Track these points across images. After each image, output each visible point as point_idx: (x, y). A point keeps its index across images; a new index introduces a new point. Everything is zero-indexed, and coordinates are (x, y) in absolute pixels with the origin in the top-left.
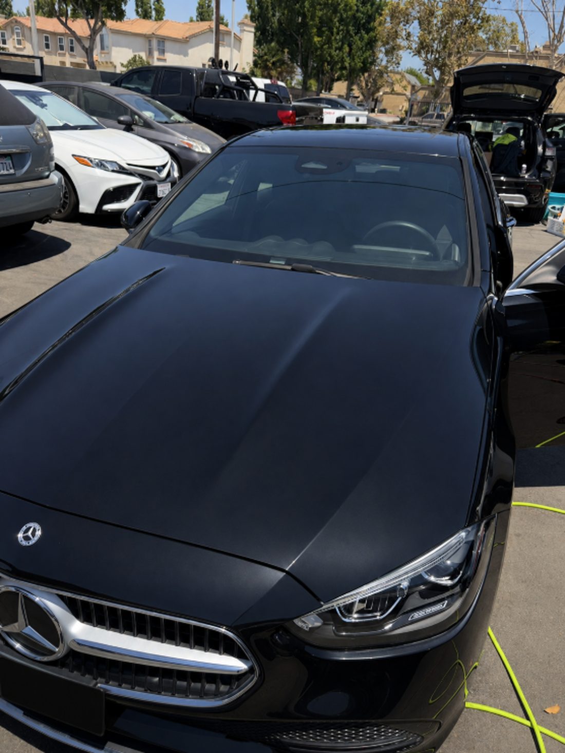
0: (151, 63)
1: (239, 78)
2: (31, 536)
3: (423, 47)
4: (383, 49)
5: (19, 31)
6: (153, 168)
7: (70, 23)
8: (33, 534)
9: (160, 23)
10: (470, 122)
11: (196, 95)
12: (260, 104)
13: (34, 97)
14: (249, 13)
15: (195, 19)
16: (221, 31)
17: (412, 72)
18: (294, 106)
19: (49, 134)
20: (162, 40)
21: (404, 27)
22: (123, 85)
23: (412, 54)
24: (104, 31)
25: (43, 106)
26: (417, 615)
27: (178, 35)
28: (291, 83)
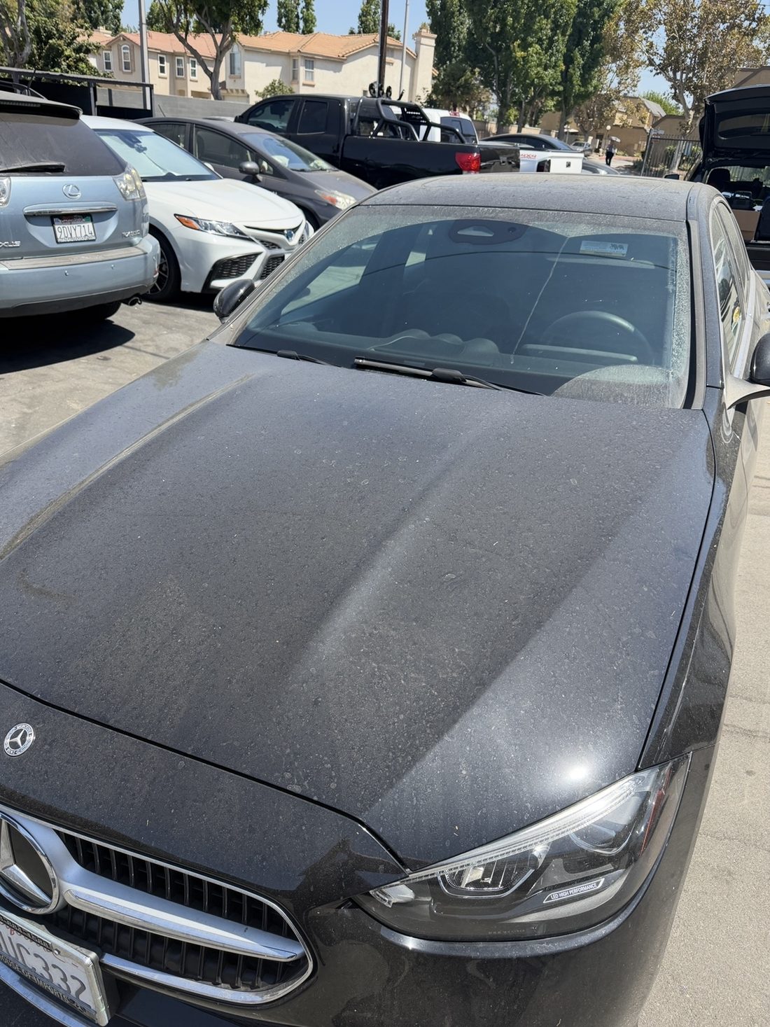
0: (294, 90)
1: (406, 110)
2: (20, 743)
3: (671, 64)
4: (614, 67)
5: (128, 51)
6: (280, 232)
7: (191, 40)
8: (23, 740)
9: (309, 36)
10: (728, 168)
11: (346, 133)
12: (433, 145)
13: (129, 138)
14: (428, 21)
15: (356, 30)
16: (387, 46)
17: (653, 98)
18: (481, 146)
19: (142, 187)
20: (310, 61)
21: (645, 36)
22: (251, 120)
23: (654, 72)
24: (235, 48)
25: (141, 150)
26: (555, 896)
27: (333, 53)
28: (483, 115)
